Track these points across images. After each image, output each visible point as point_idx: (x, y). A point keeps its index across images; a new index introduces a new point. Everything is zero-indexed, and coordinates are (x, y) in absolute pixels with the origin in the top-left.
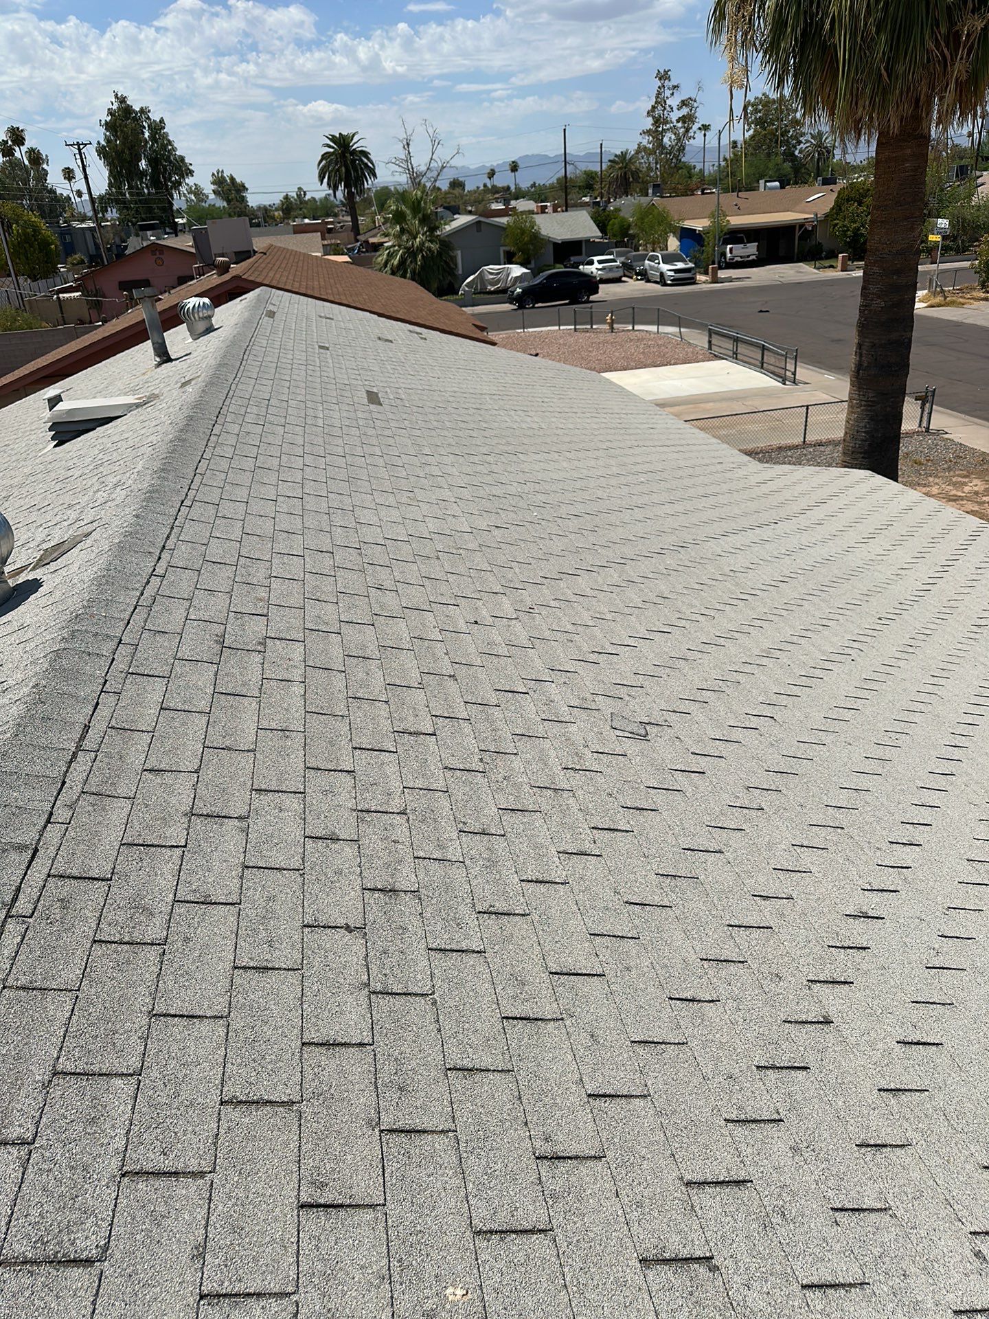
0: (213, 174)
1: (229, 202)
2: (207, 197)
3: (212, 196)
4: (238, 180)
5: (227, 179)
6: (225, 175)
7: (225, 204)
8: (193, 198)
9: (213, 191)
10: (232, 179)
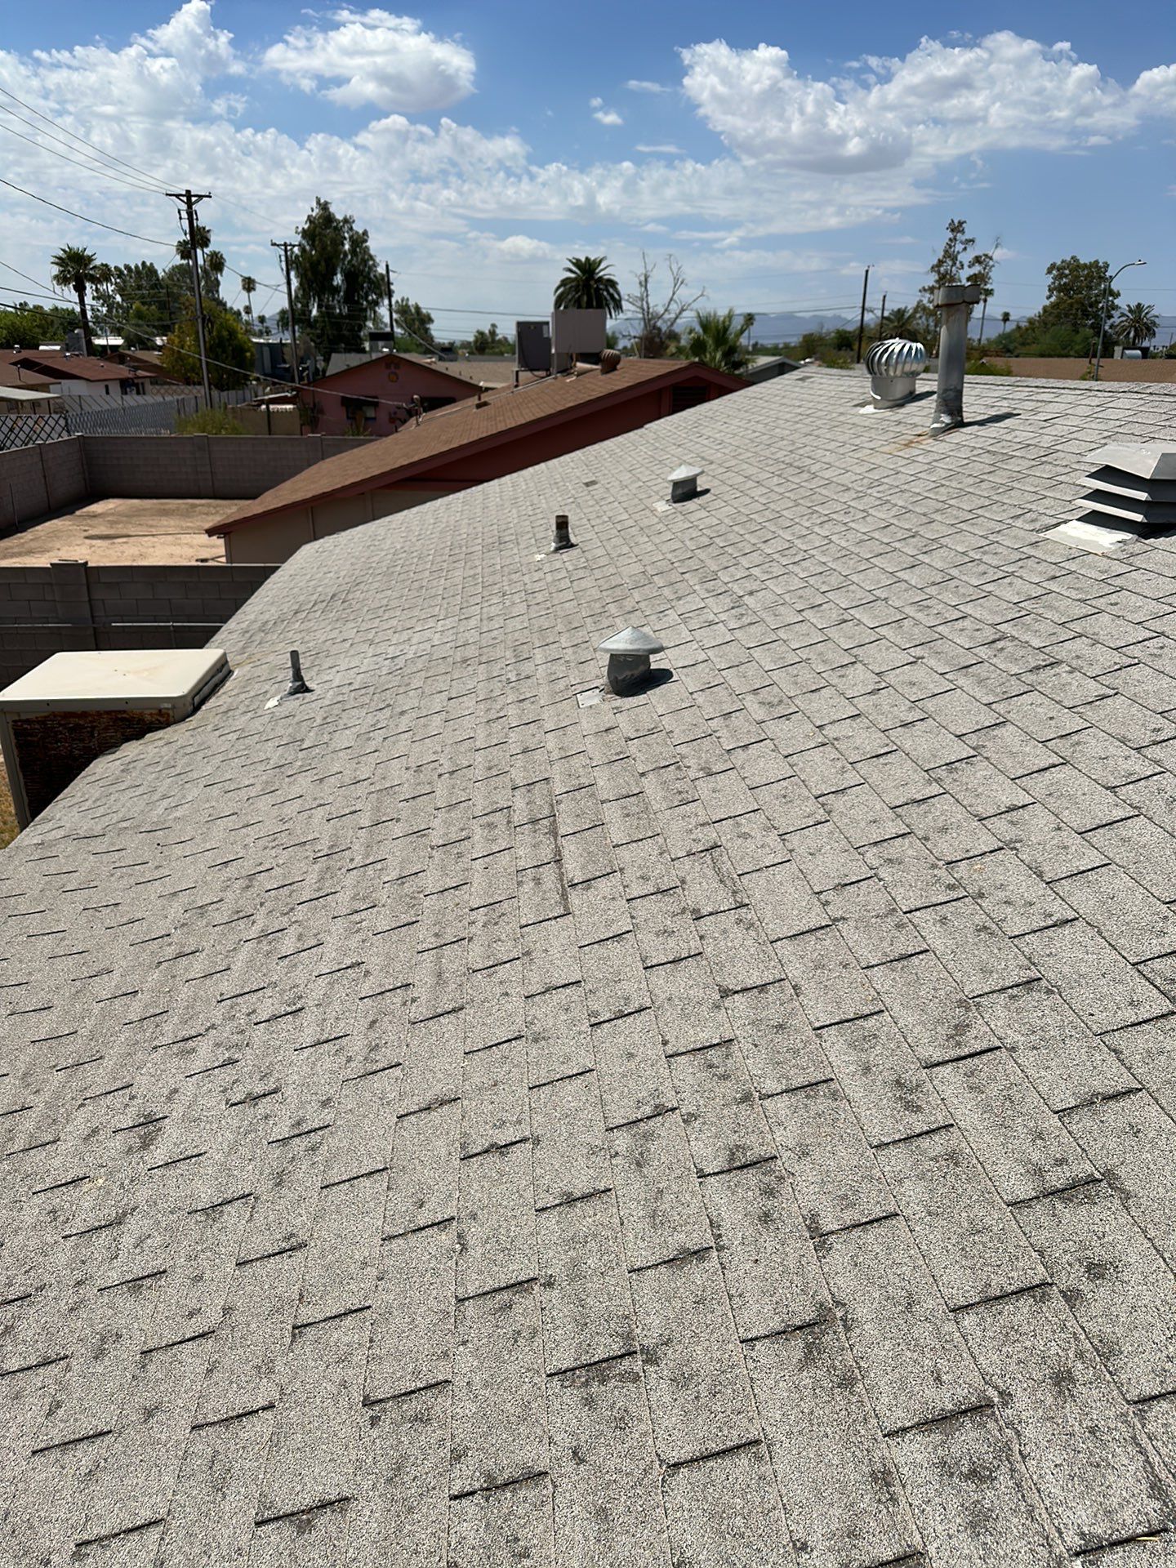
1: (411, 333)
4: (424, 310)
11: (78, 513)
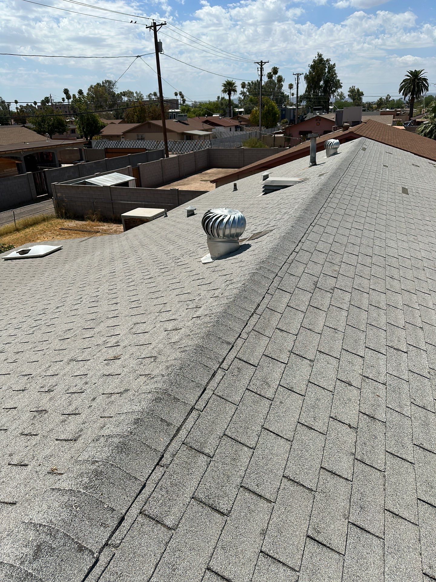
0: (350, 88)
1: (354, 100)
2: (345, 97)
3: (347, 97)
4: (361, 91)
5: (356, 90)
6: (355, 88)
7: (352, 101)
8: (339, 98)
9: (348, 95)
10: (358, 90)
11: (203, 173)
